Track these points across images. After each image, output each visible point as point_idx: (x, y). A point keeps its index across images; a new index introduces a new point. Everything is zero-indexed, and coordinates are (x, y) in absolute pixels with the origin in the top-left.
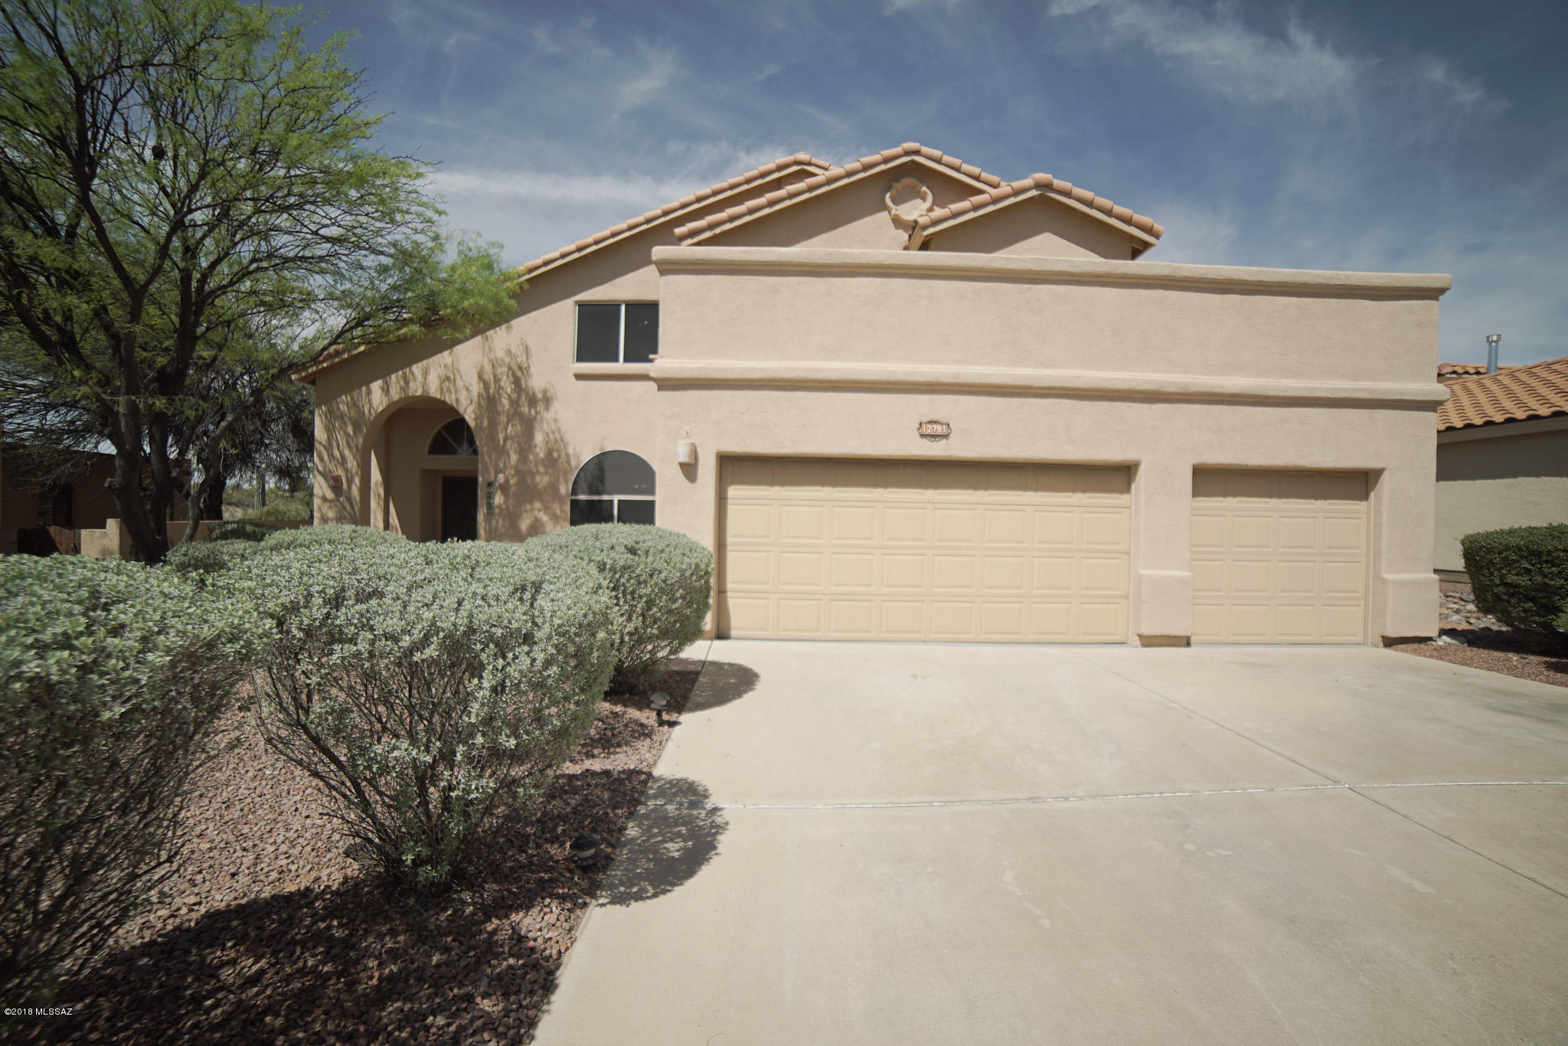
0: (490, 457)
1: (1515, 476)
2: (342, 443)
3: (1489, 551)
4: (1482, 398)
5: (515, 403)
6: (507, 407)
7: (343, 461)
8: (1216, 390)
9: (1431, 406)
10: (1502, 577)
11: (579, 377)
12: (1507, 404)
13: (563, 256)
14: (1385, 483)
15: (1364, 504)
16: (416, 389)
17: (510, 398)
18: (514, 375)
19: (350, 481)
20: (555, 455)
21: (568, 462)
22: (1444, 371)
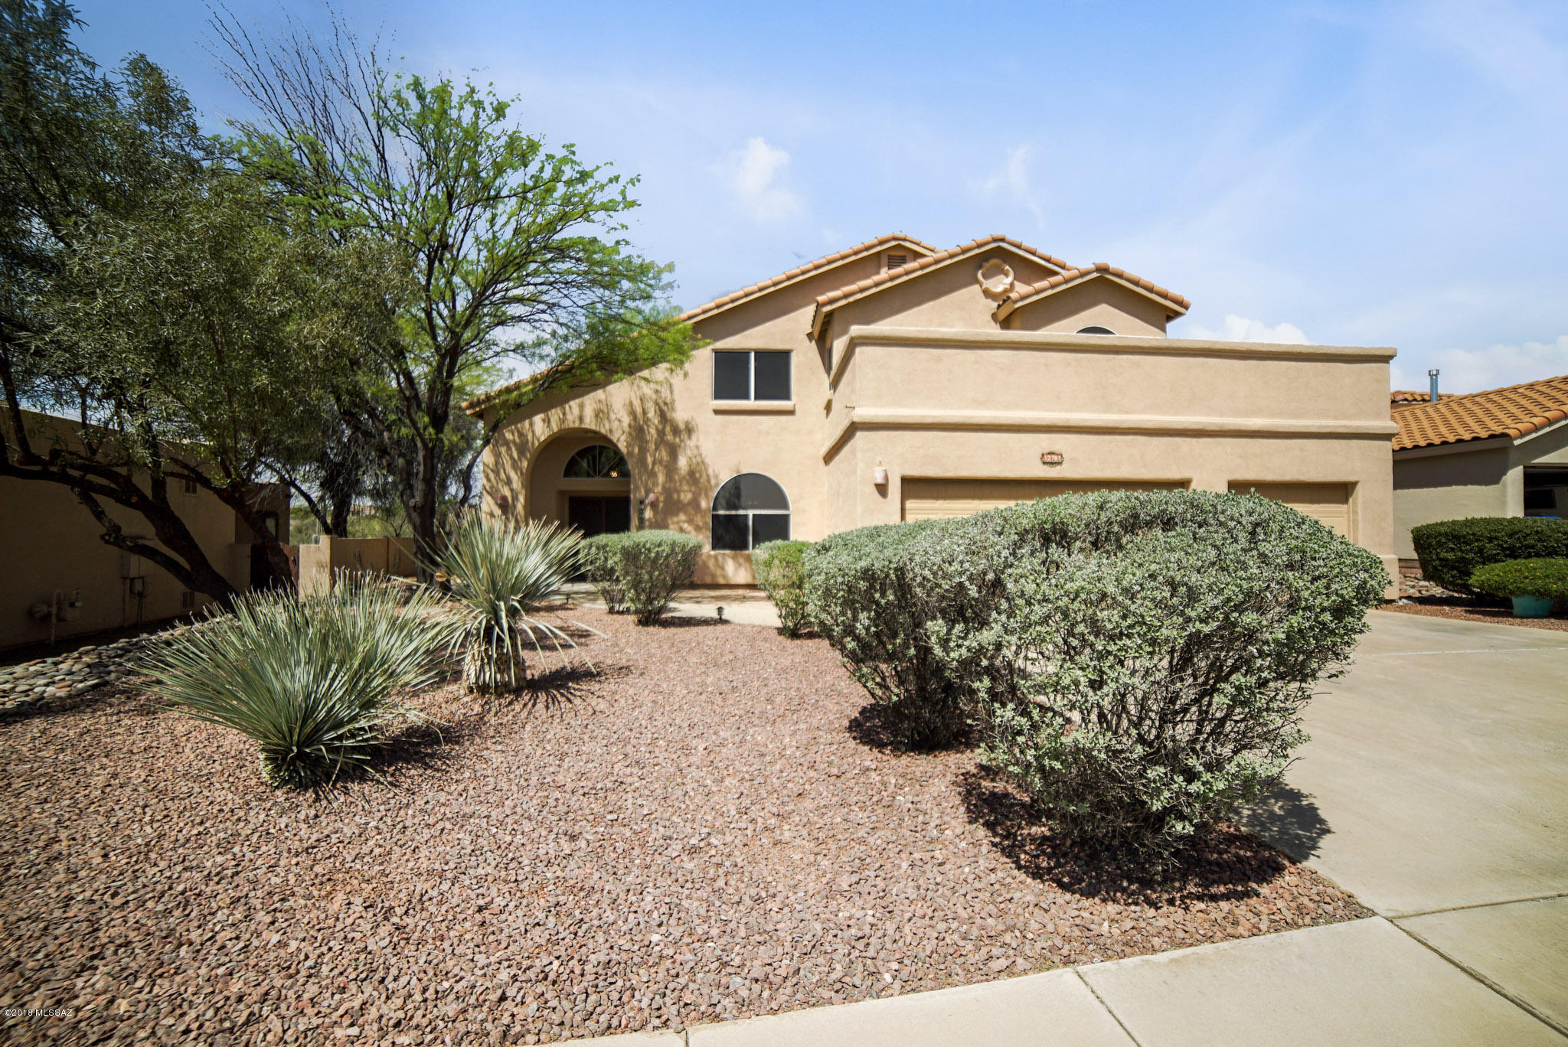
0: (641, 479)
1: (1450, 485)
2: (508, 467)
3: (1428, 537)
4: (1426, 424)
5: (661, 433)
6: (655, 436)
7: (509, 482)
8: (1243, 428)
9: (1387, 437)
10: (1438, 554)
11: (717, 412)
12: (1443, 430)
13: (704, 312)
14: (1360, 492)
15: (1345, 506)
16: (572, 421)
17: (657, 429)
18: (661, 411)
19: (515, 498)
20: (698, 475)
21: (709, 481)
22: (1398, 398)
